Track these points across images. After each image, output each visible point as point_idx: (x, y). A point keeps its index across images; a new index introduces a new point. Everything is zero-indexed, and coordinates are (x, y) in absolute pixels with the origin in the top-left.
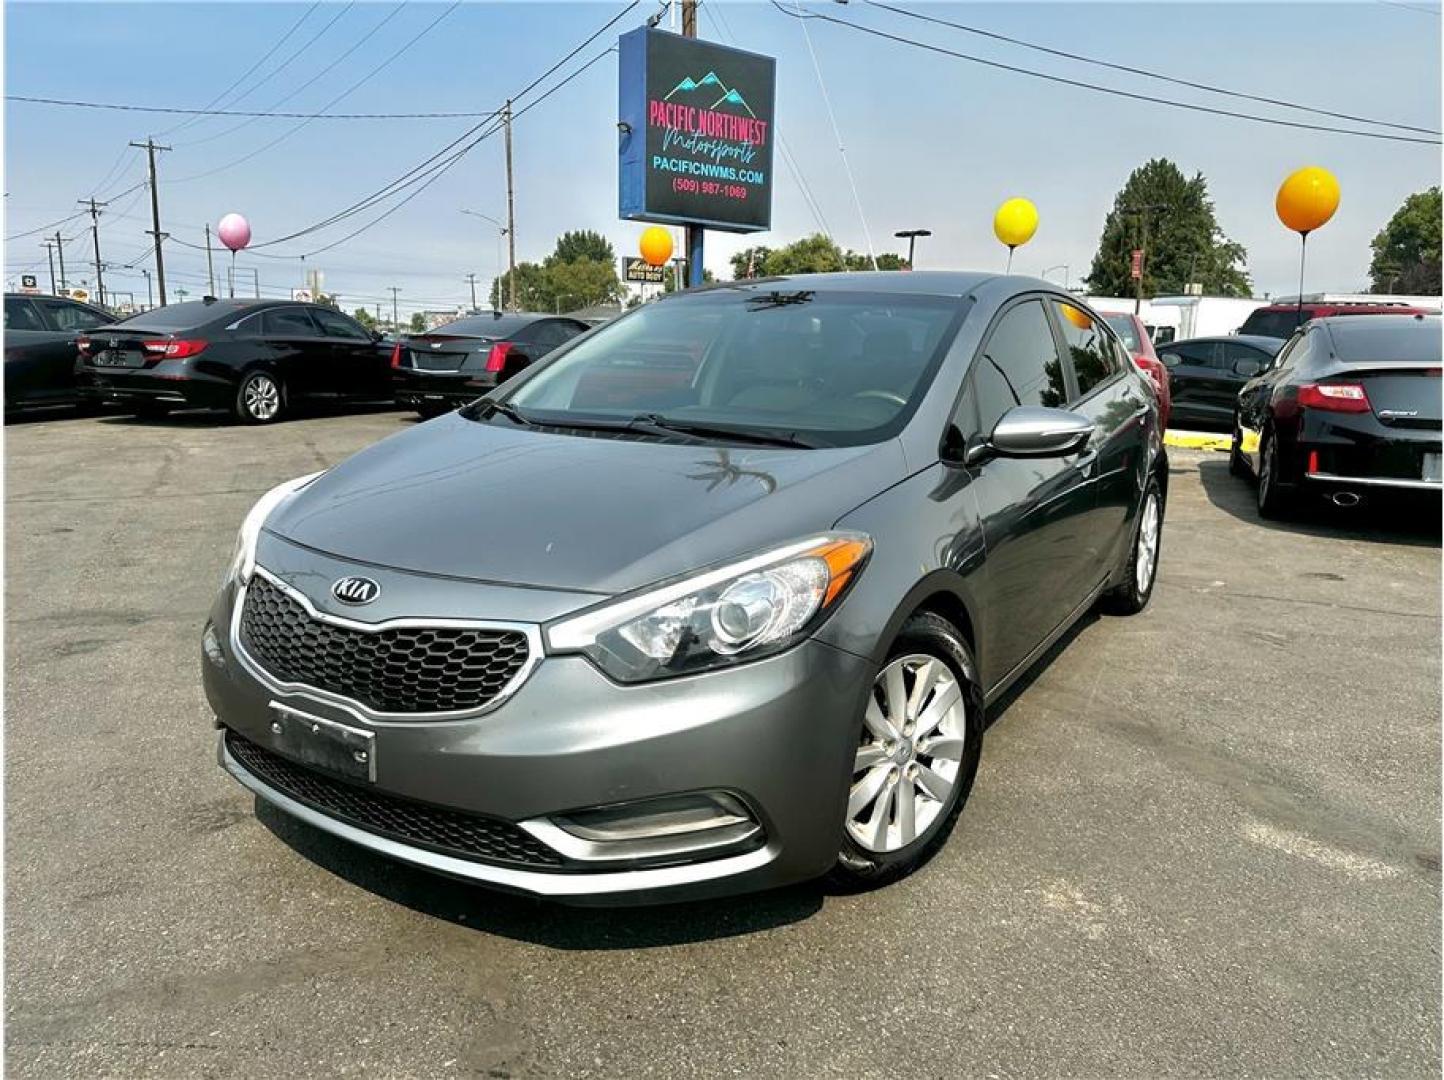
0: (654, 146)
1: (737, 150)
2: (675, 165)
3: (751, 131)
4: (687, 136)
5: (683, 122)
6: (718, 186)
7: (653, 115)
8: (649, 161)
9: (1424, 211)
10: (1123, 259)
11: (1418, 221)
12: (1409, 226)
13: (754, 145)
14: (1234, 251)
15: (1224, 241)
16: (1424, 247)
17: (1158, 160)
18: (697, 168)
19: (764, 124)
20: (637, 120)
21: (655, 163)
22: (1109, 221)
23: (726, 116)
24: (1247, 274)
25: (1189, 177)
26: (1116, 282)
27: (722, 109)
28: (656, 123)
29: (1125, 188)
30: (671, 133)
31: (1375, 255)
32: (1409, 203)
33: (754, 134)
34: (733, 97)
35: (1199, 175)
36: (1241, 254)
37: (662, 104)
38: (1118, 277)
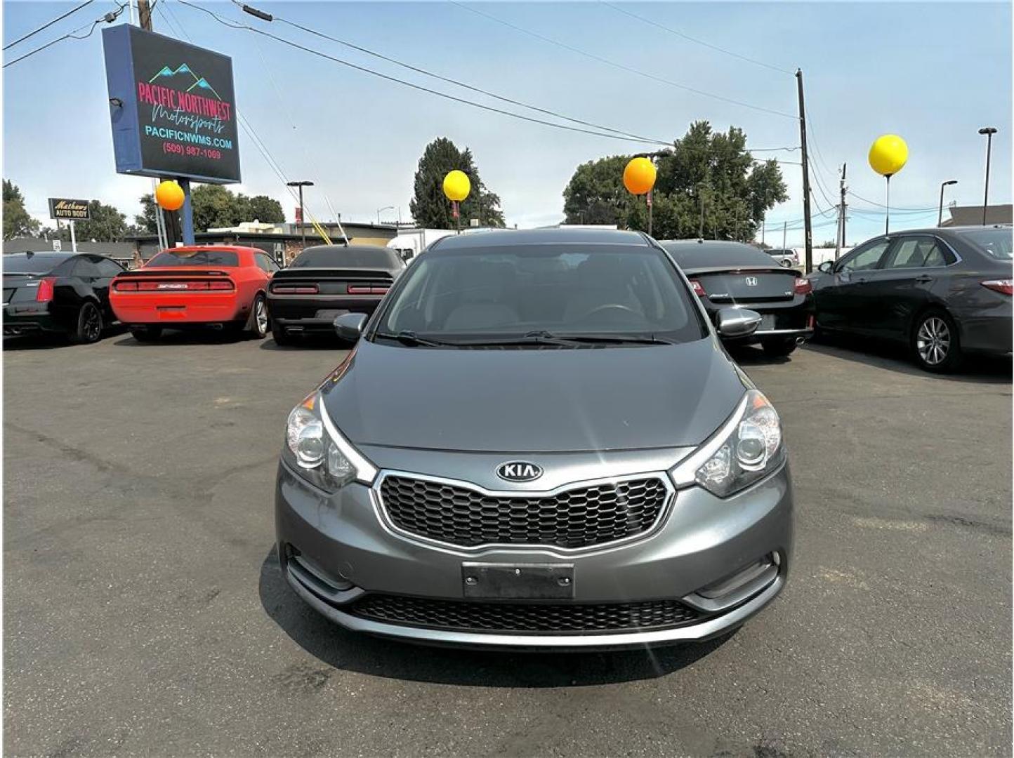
0: (145, 118)
1: (210, 124)
2: (163, 133)
3: (219, 110)
4: (171, 111)
5: (166, 100)
6: (199, 149)
7: (142, 94)
8: (142, 130)
9: (587, 175)
10: (437, 202)
11: (585, 181)
12: (581, 183)
13: (223, 120)
14: (493, 199)
15: (486, 192)
16: (589, 196)
17: (441, 138)
18: (181, 136)
19: (228, 105)
20: (129, 97)
21: (147, 131)
22: (416, 178)
23: (200, 98)
24: (502, 212)
25: (461, 151)
26: (435, 219)
27: (194, 92)
28: (144, 99)
29: (423, 157)
30: (158, 110)
31: (566, 200)
32: (579, 170)
33: (221, 112)
34: (203, 84)
35: (467, 149)
36: (497, 200)
37: (147, 85)
38: (435, 216)
